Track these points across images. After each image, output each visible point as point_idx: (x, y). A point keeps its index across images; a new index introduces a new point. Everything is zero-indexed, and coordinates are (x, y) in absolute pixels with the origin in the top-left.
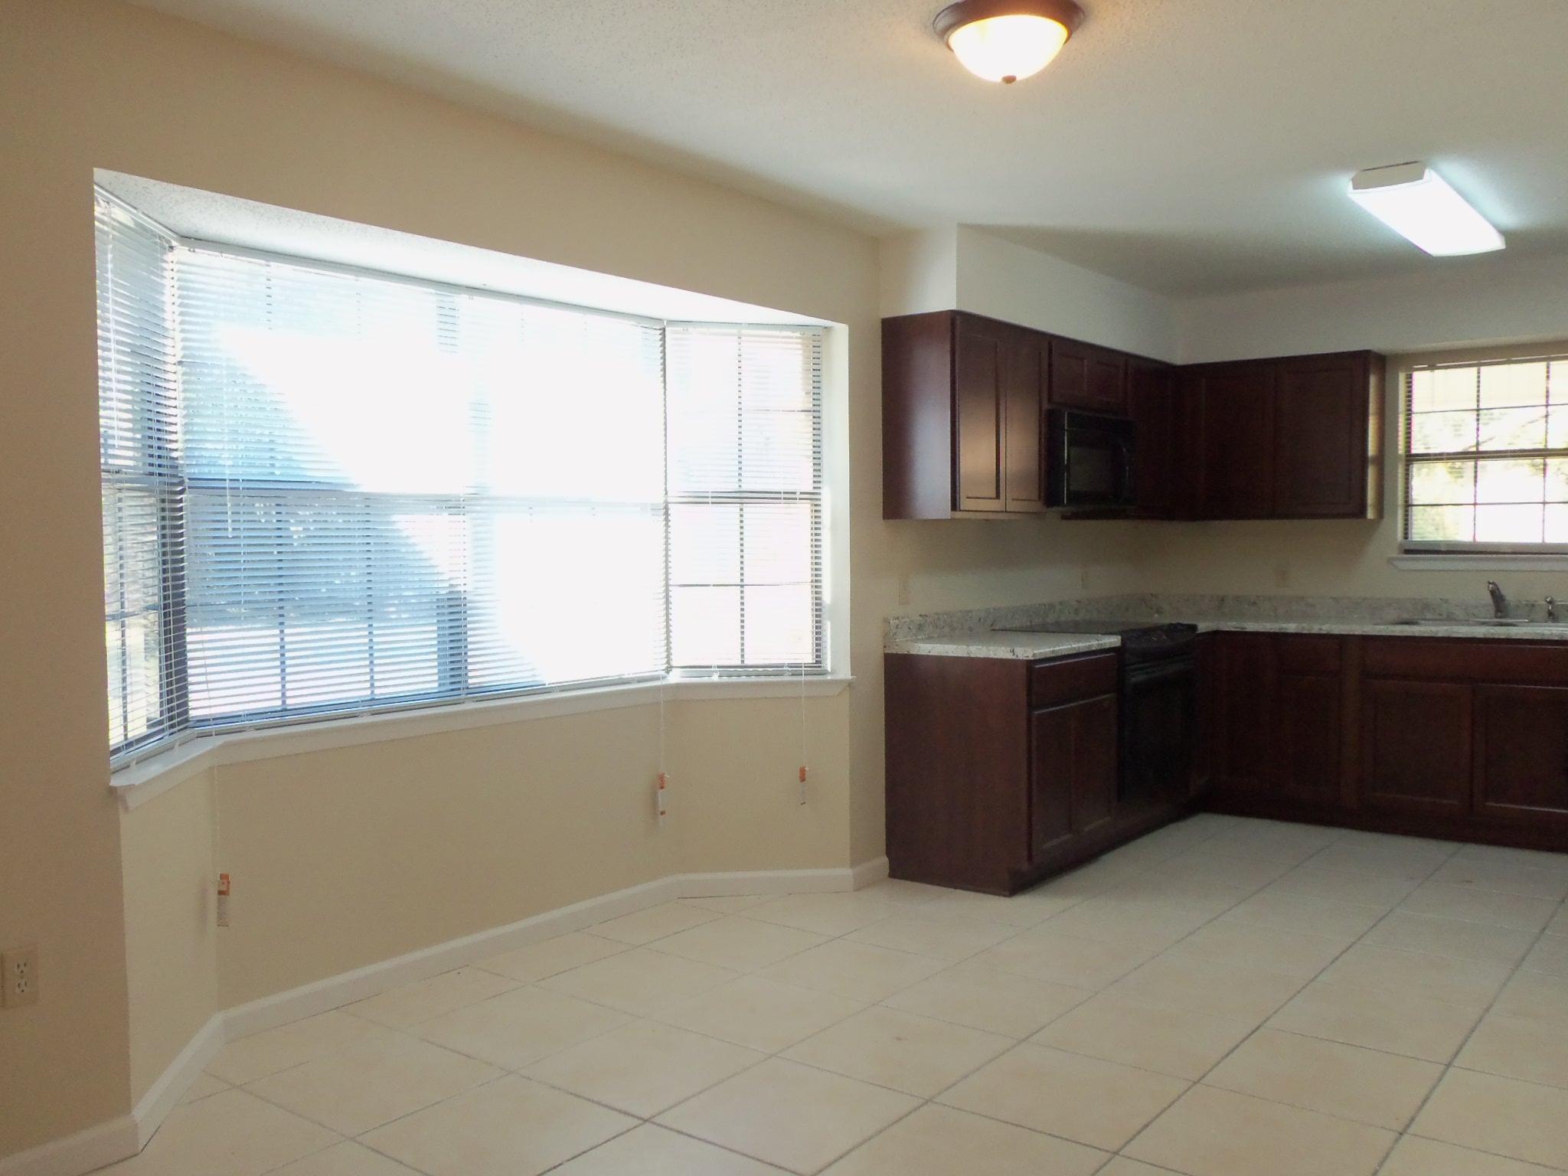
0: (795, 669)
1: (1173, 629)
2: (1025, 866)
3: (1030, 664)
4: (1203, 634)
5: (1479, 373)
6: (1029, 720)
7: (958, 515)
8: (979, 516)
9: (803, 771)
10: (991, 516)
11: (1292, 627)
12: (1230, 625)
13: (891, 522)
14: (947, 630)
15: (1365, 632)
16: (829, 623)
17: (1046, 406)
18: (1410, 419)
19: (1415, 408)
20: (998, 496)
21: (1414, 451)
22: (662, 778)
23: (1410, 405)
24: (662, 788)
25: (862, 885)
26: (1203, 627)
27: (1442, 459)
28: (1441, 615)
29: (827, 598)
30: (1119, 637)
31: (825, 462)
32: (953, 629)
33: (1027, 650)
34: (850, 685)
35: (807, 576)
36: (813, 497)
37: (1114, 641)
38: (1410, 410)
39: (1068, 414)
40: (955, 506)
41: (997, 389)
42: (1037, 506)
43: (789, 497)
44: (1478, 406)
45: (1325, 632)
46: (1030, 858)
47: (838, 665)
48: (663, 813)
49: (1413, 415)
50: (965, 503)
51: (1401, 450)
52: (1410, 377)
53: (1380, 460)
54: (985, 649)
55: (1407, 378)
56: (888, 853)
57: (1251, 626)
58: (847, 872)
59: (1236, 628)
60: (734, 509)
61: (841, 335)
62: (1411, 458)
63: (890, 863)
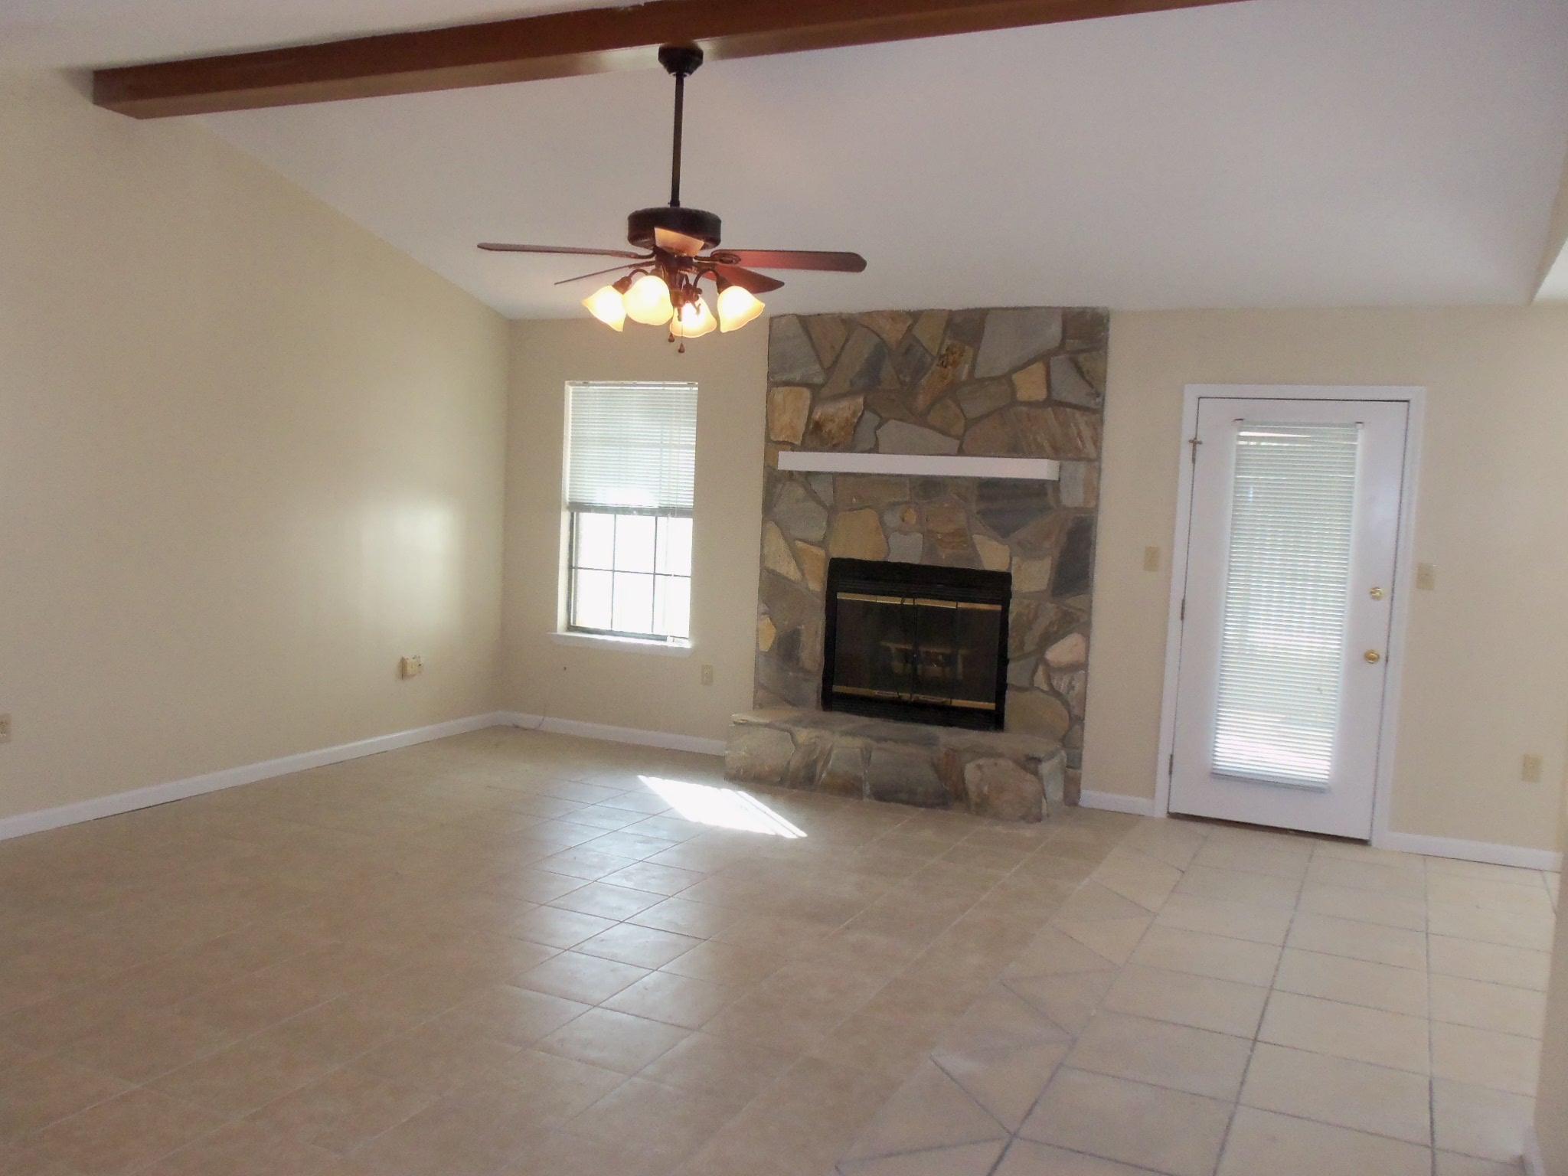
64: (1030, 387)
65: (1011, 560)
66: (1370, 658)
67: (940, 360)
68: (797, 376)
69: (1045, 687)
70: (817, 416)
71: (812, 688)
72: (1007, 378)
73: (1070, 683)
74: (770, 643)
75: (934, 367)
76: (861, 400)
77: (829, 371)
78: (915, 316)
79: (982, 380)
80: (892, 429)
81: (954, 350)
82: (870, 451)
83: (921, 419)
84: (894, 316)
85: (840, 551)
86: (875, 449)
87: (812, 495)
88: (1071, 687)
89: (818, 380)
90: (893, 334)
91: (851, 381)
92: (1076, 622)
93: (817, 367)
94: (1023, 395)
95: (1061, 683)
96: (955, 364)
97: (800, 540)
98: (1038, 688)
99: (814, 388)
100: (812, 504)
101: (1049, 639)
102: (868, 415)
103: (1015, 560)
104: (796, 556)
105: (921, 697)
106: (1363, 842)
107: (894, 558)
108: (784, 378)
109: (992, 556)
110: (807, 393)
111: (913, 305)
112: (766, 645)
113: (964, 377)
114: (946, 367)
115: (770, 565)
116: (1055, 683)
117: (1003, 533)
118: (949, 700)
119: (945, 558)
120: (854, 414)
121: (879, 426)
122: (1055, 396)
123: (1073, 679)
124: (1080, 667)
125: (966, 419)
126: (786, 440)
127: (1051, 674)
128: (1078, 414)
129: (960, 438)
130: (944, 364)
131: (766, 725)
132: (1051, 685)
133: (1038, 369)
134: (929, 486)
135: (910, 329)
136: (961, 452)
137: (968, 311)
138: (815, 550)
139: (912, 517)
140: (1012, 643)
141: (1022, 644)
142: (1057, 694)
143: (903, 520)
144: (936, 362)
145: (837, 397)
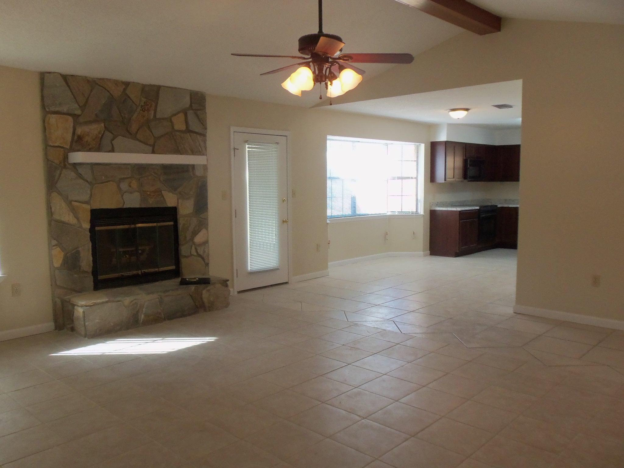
0: (412, 213)
1: (491, 206)
2: (458, 251)
3: (460, 211)
4: (499, 207)
6: (459, 223)
7: (446, 182)
8: (450, 182)
9: (414, 232)
10: (451, 182)
12: (506, 206)
13: (432, 183)
14: (442, 205)
16: (420, 203)
17: (464, 158)
20: (454, 178)
22: (387, 233)
24: (387, 235)
25: (425, 256)
26: (499, 206)
29: (419, 198)
30: (479, 207)
31: (419, 171)
32: (443, 205)
33: (459, 209)
34: (423, 215)
35: (415, 194)
36: (416, 178)
37: (478, 208)
39: (470, 160)
40: (445, 180)
41: (454, 155)
42: (462, 179)
43: (412, 178)
46: (459, 250)
47: (421, 211)
48: (387, 240)
50: (447, 180)
54: (451, 208)
56: (430, 250)
57: (511, 206)
58: (422, 253)
60: (400, 180)
61: (422, 147)
63: (430, 252)
64: (179, 124)
65: (178, 201)
66: (284, 221)
67: (141, 108)
68: (65, 109)
69: (195, 254)
70: (79, 131)
71: (89, 281)
72: (170, 120)
73: (204, 250)
74: (60, 262)
75: (138, 110)
76: (103, 125)
77: (83, 108)
78: (127, 84)
79: (160, 119)
80: (119, 141)
81: (148, 103)
82: (109, 151)
83: (133, 136)
84: (116, 83)
85: (98, 205)
86: (113, 150)
87: (80, 176)
88: (204, 252)
89: (78, 112)
90: (117, 92)
91: (96, 115)
92: (203, 224)
93: (76, 106)
94: (176, 127)
95: (201, 252)
96: (148, 110)
97: (75, 201)
98: (193, 255)
99: (75, 117)
100: (81, 181)
101: (195, 233)
102: (107, 133)
103: (180, 201)
104: (74, 211)
105: (146, 271)
106: (286, 283)
107: (127, 205)
108: (57, 109)
109: (170, 200)
110: (70, 119)
111: (125, 78)
112: (57, 263)
113: (152, 117)
114: (144, 111)
115: (56, 217)
116: (199, 251)
117: (174, 189)
118: (158, 269)
119: (152, 203)
120: (99, 133)
121: (113, 140)
122: (190, 129)
123: (205, 248)
124: (206, 243)
125: (155, 137)
126: (60, 145)
127: (197, 248)
128: (198, 136)
129: (153, 146)
130: (144, 110)
131: (107, 302)
132: (197, 252)
133: (181, 116)
134: (141, 169)
135: (125, 90)
136: (153, 152)
137: (150, 86)
138: (84, 206)
139: (135, 184)
140: (181, 238)
141: (186, 237)
142: (199, 255)
143: (130, 186)
144: (140, 108)
145: (90, 122)
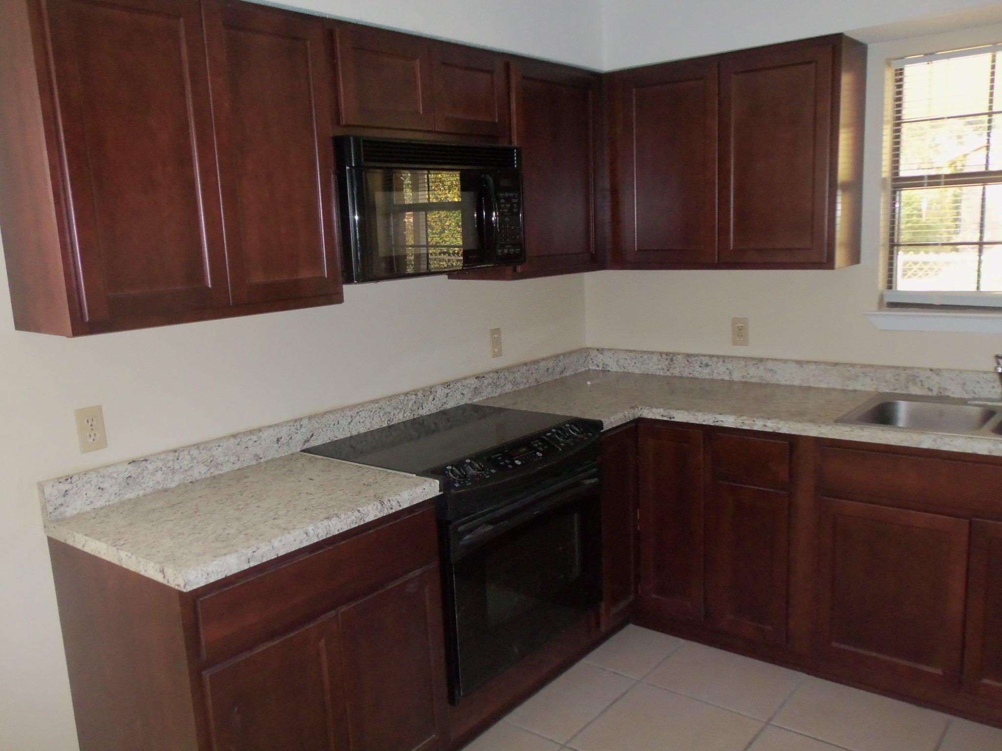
4: (608, 432)
5: (994, 61)
11: (729, 421)
15: (822, 434)
18: (899, 131)
19: (906, 114)
21: (903, 173)
23: (899, 112)
26: (610, 421)
27: (938, 184)
28: (930, 390)
38: (899, 118)
44: (991, 108)
45: (771, 430)
49: (904, 125)
51: (886, 170)
52: (900, 72)
53: (856, 186)
55: (896, 75)
59: (663, 416)
62: (899, 183)
